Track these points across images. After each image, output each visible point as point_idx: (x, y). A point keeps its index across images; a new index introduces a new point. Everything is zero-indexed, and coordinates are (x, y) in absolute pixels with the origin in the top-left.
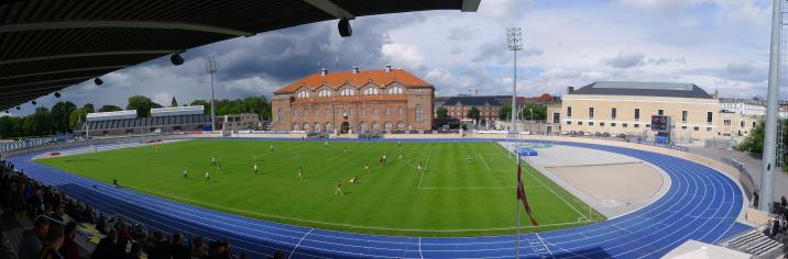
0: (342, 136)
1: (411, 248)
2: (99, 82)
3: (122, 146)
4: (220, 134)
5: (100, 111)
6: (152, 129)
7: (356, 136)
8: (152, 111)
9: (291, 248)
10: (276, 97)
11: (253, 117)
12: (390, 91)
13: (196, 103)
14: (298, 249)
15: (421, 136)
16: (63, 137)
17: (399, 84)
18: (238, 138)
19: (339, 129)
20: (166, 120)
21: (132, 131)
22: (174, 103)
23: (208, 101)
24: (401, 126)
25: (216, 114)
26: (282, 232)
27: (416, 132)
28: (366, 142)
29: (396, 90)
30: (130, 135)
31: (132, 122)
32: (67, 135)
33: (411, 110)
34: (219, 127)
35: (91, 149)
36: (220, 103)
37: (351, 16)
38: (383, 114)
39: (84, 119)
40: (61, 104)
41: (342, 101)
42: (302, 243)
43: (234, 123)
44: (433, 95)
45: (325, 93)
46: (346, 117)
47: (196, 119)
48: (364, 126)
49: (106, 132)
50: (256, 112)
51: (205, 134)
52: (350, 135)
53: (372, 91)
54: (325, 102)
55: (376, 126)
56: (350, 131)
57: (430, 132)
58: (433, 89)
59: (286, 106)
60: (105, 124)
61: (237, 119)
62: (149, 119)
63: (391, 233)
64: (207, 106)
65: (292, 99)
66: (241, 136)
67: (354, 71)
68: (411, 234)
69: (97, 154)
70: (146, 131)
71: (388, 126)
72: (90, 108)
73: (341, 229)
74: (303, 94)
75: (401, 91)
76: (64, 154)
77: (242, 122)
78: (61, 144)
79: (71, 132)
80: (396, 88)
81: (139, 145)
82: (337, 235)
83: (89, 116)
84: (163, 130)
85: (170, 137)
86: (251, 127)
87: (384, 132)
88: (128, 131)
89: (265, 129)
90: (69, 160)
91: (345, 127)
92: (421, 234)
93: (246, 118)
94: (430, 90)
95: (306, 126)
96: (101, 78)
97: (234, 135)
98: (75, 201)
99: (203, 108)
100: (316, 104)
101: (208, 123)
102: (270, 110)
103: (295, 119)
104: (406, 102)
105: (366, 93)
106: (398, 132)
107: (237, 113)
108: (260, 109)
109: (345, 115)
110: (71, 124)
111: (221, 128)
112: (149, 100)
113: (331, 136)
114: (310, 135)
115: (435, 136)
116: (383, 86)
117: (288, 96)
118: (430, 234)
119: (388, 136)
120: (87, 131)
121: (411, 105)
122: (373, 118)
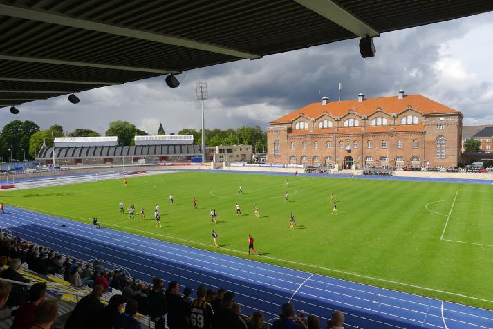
0: (344, 171)
1: (432, 311)
2: (74, 100)
3: (98, 178)
4: (210, 166)
5: (73, 135)
6: (136, 159)
7: (360, 172)
8: (137, 138)
9: (289, 295)
10: (272, 127)
11: (246, 149)
12: (404, 121)
13: (185, 132)
14: (296, 297)
15: (443, 175)
16: (20, 165)
17: (415, 113)
18: (230, 171)
19: (341, 163)
20: (152, 149)
21: (111, 160)
22: (161, 131)
23: (198, 131)
24: (416, 163)
25: (207, 145)
26: (278, 276)
27: (436, 170)
28: (372, 179)
29: (411, 120)
30: (108, 165)
31: (112, 151)
32: (26, 163)
33: (430, 143)
34: (209, 159)
35: (60, 181)
36: (211, 132)
37: (376, 33)
38: (394, 147)
39: (49, 143)
40: (18, 123)
41: (345, 133)
42: (302, 289)
43: (226, 155)
44: (460, 124)
45: (327, 124)
46: (349, 151)
47: (184, 148)
48: (370, 162)
49: (79, 161)
50: (250, 143)
51: (194, 166)
52: (353, 171)
53: (381, 121)
54: (326, 133)
55: (385, 162)
56: (354, 167)
57: (455, 170)
58: (460, 116)
59: (282, 138)
60: (78, 151)
61: (230, 151)
62: (132, 148)
63: (406, 289)
64: (197, 136)
65: (290, 130)
66: (232, 169)
67: (360, 99)
68: (433, 294)
69: (65, 186)
70: (128, 161)
71: (400, 161)
72: (58, 131)
73: (345, 277)
74: (301, 125)
75: (416, 120)
76: (19, 186)
77: (235, 153)
78: (15, 174)
79: (31, 158)
80: (410, 118)
81: (118, 176)
82: (340, 283)
83: (57, 140)
84: (148, 160)
85: (156, 168)
86: (244, 159)
87: (395, 169)
88: (106, 161)
89: (259, 161)
90: (28, 195)
91: (348, 162)
92: (445, 297)
93: (239, 149)
94: (456, 119)
95: (304, 160)
96: (77, 95)
97: (225, 168)
98: (36, 246)
99: (192, 137)
100: (316, 135)
101: (197, 155)
102: (264, 142)
103: (291, 152)
104: (424, 133)
105: (373, 123)
106: (412, 169)
107: (228, 143)
108: (255, 140)
109: (348, 148)
110: (32, 149)
111: (212, 160)
112: (133, 126)
113: (332, 171)
114: (309, 170)
115: (462, 175)
116: (394, 114)
117: (286, 127)
118: (456, 300)
119: (399, 173)
120: (54, 158)
121: (430, 137)
122: (381, 152)
